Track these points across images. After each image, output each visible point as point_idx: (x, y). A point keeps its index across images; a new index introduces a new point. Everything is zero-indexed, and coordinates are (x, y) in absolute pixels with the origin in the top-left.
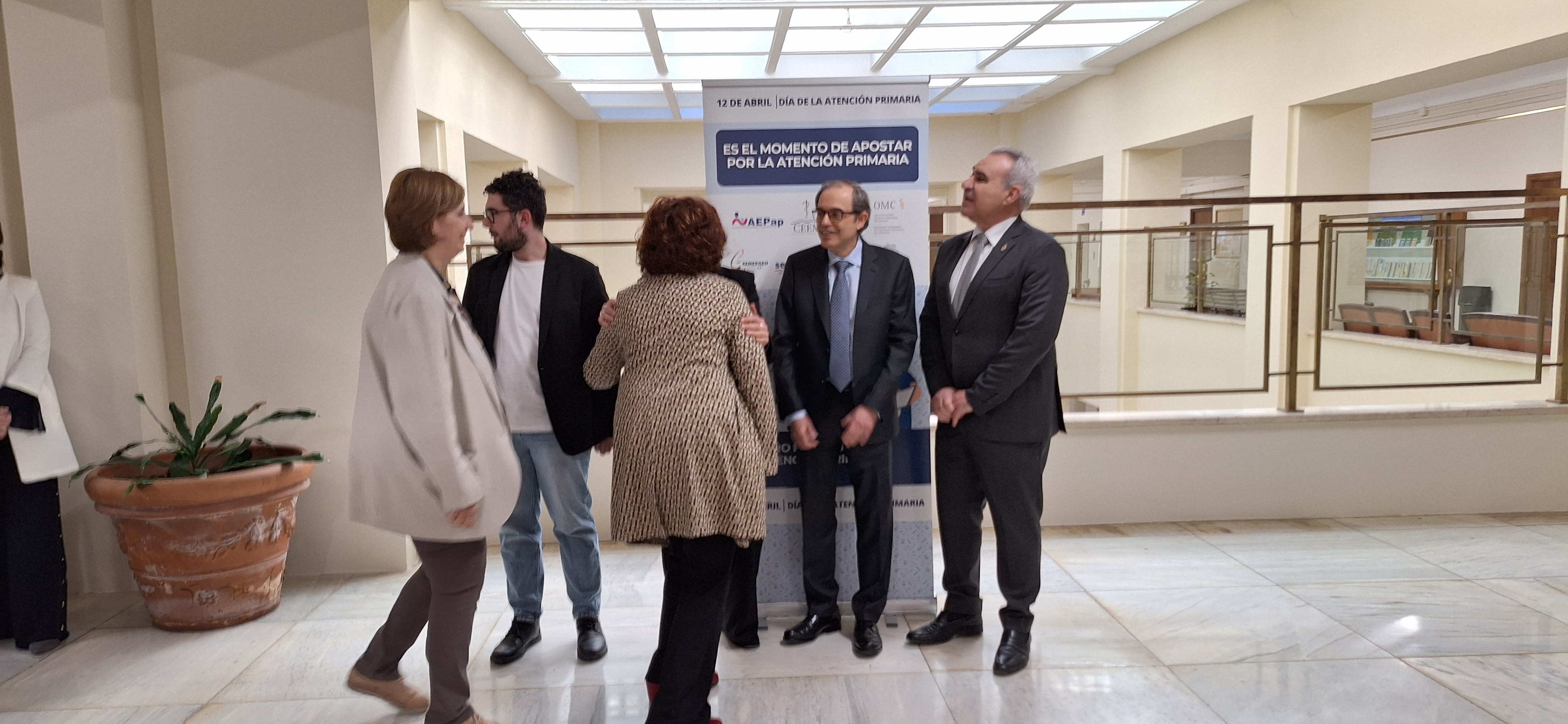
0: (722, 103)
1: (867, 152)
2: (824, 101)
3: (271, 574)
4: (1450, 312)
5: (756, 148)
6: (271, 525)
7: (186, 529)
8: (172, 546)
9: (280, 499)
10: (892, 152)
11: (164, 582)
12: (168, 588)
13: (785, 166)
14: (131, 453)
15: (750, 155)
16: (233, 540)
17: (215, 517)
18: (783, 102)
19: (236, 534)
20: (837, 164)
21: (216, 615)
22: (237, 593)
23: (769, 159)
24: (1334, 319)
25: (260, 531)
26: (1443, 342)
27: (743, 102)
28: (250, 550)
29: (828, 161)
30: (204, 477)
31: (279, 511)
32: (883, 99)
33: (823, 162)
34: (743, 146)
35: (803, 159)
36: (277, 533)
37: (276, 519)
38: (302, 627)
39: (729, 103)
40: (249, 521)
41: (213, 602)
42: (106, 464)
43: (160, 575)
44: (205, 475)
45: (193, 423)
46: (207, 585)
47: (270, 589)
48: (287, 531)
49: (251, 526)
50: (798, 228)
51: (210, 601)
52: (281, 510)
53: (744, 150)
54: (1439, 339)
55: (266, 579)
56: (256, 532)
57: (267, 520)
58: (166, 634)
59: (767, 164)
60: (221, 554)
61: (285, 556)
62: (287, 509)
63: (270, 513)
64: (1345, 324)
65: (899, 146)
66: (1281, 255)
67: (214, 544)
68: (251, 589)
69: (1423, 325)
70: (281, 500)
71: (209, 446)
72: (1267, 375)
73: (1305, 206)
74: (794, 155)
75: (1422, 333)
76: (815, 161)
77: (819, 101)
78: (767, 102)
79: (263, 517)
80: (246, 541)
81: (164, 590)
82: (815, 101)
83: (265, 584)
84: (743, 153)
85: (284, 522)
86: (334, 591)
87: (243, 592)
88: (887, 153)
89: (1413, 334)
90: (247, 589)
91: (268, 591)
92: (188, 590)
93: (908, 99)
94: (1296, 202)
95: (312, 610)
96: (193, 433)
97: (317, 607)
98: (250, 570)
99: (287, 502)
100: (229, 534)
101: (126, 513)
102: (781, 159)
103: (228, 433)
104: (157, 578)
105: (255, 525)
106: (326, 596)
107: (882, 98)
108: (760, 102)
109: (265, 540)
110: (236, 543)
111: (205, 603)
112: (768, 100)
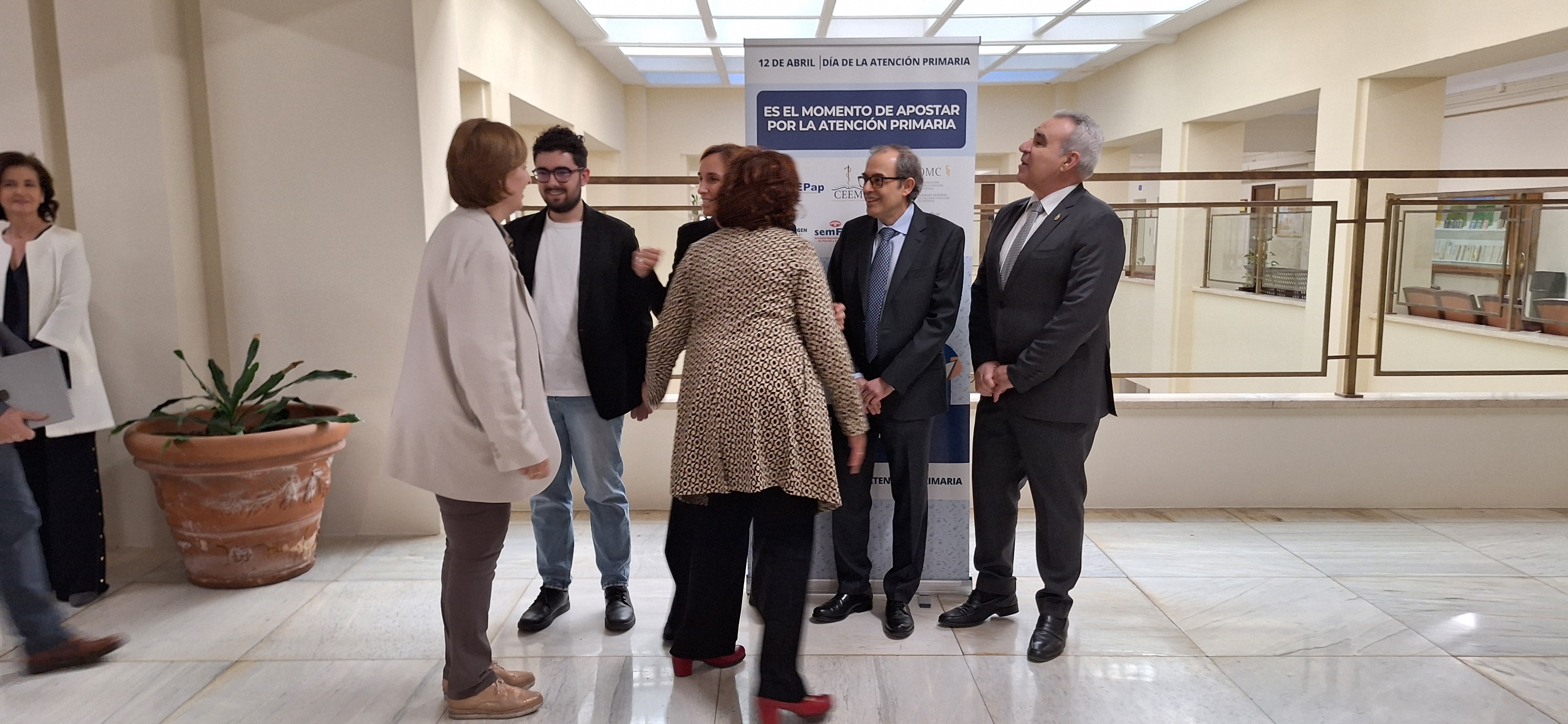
0: (764, 63)
1: (913, 116)
2: (869, 62)
3: (306, 533)
4: (1522, 298)
5: (798, 110)
6: (306, 484)
7: (222, 486)
8: (208, 503)
9: (315, 458)
10: (940, 117)
11: (200, 538)
12: (203, 544)
13: (827, 129)
14: (168, 410)
15: (791, 118)
16: (267, 499)
17: (250, 474)
18: (826, 62)
19: (270, 493)
20: (881, 127)
21: (250, 573)
22: (271, 551)
23: (811, 122)
24: (1398, 303)
25: (294, 489)
26: (1513, 329)
27: (785, 63)
28: (284, 509)
29: (872, 125)
30: (241, 435)
31: (314, 471)
32: (931, 61)
33: (866, 125)
34: (785, 108)
35: (846, 122)
36: (312, 493)
37: (311, 479)
38: (334, 587)
39: (770, 63)
40: (284, 479)
41: (247, 560)
42: (145, 420)
43: (195, 532)
44: (241, 433)
45: (232, 380)
46: (242, 543)
47: (304, 550)
48: (322, 491)
49: (286, 486)
50: (839, 194)
51: (245, 558)
52: (316, 469)
53: (785, 112)
54: (1509, 325)
55: (301, 537)
56: (291, 491)
57: (302, 479)
58: (202, 590)
60: (257, 512)
61: (319, 516)
62: (322, 470)
63: (304, 472)
64: (1409, 307)
65: (946, 110)
66: (1345, 233)
67: (247, 502)
68: (286, 547)
69: (1491, 310)
70: (315, 460)
71: (245, 404)
72: (1326, 358)
73: (1372, 182)
74: (837, 118)
75: (1490, 321)
76: (859, 125)
77: (864, 62)
78: (810, 63)
79: (298, 476)
80: (280, 500)
81: (200, 545)
82: (860, 63)
83: (300, 544)
84: (785, 115)
85: (319, 480)
86: (367, 553)
87: (277, 551)
88: (933, 118)
89: (1480, 320)
90: (281, 548)
91: (302, 551)
92: (223, 547)
93: (957, 61)
94: (1363, 177)
95: (345, 571)
96: (231, 390)
97: (349, 568)
98: (285, 529)
99: (322, 462)
100: (264, 492)
101: (163, 469)
102: (824, 122)
103: (264, 391)
104: (195, 535)
105: (290, 484)
106: (359, 558)
107: (930, 59)
108: (803, 62)
109: (300, 499)
110: (271, 501)
111: (240, 561)
112: (811, 60)
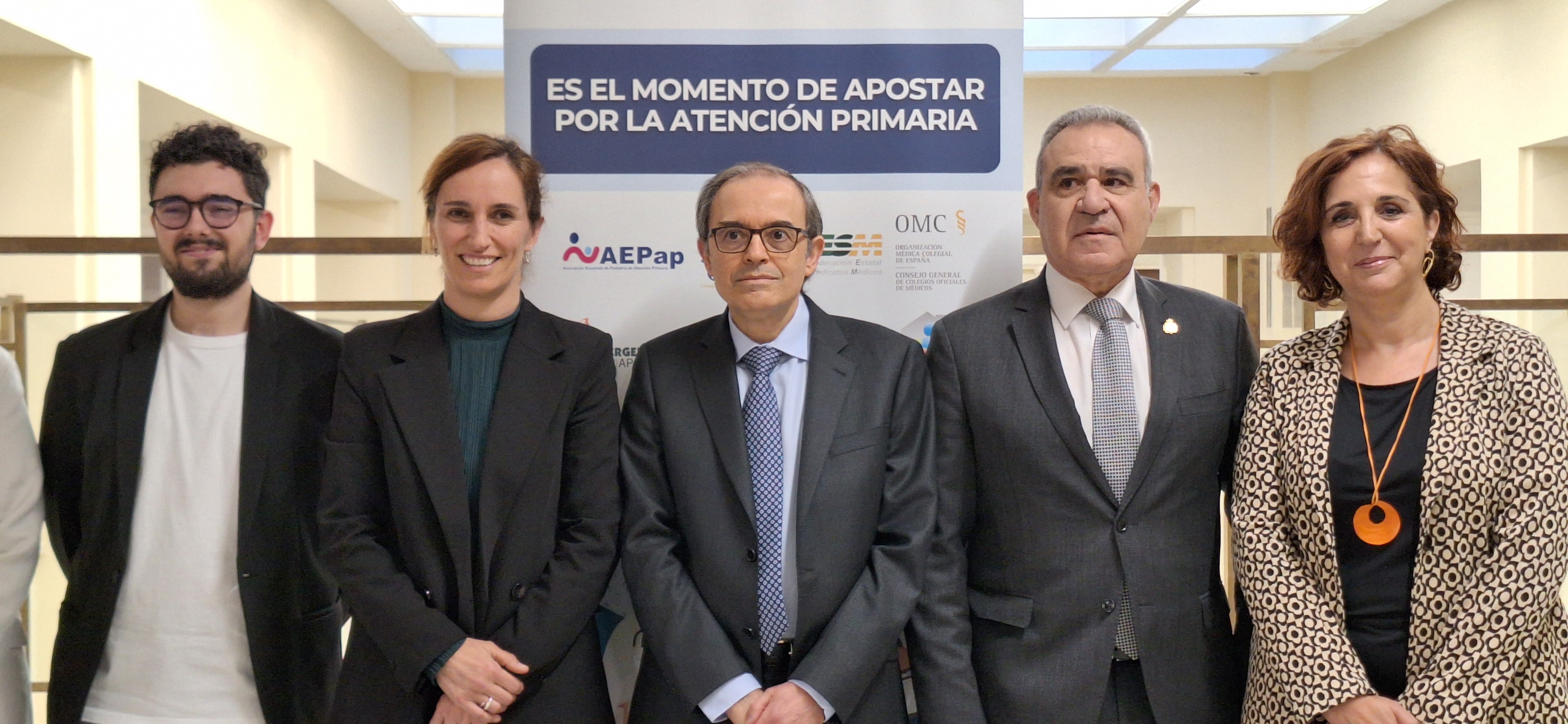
1: (880, 101)
5: (625, 88)
10: (942, 104)
13: (690, 128)
15: (609, 104)
20: (810, 124)
23: (653, 113)
29: (790, 120)
33: (777, 121)
34: (594, 82)
35: (733, 115)
53: (594, 89)
59: (648, 124)
65: (954, 88)
74: (711, 105)
76: (761, 120)
84: (594, 97)
88: (925, 106)
102: (681, 113)
